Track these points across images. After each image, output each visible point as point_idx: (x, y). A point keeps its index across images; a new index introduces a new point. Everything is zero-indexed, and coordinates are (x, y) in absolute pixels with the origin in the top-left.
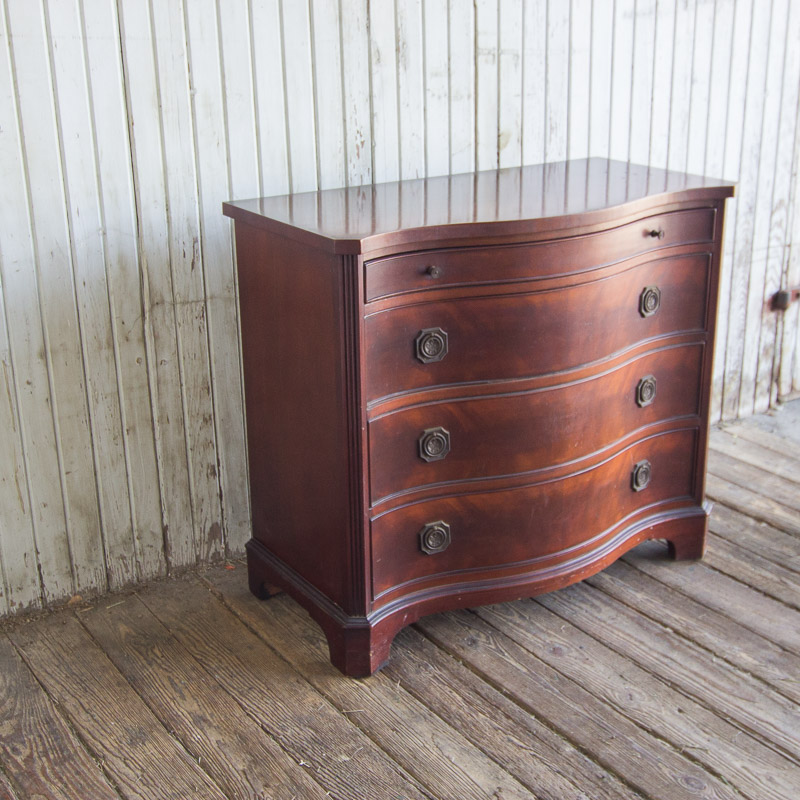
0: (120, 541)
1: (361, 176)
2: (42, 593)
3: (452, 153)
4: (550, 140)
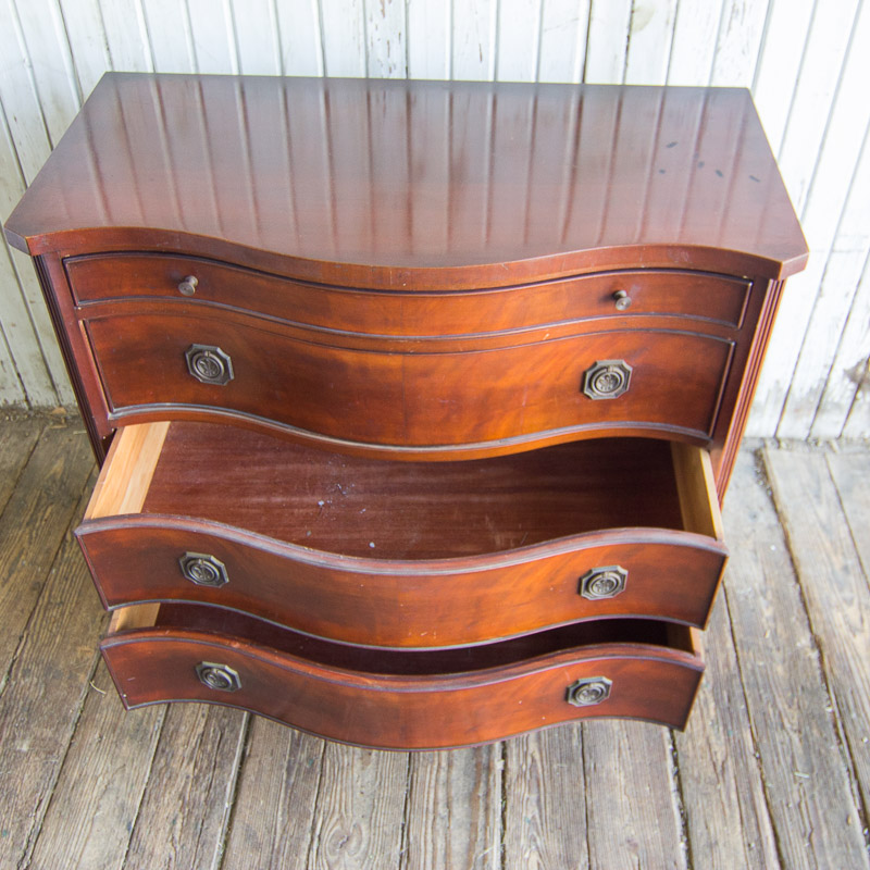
1: (388, 43)
2: (26, 397)
3: (545, 26)
4: (729, 28)
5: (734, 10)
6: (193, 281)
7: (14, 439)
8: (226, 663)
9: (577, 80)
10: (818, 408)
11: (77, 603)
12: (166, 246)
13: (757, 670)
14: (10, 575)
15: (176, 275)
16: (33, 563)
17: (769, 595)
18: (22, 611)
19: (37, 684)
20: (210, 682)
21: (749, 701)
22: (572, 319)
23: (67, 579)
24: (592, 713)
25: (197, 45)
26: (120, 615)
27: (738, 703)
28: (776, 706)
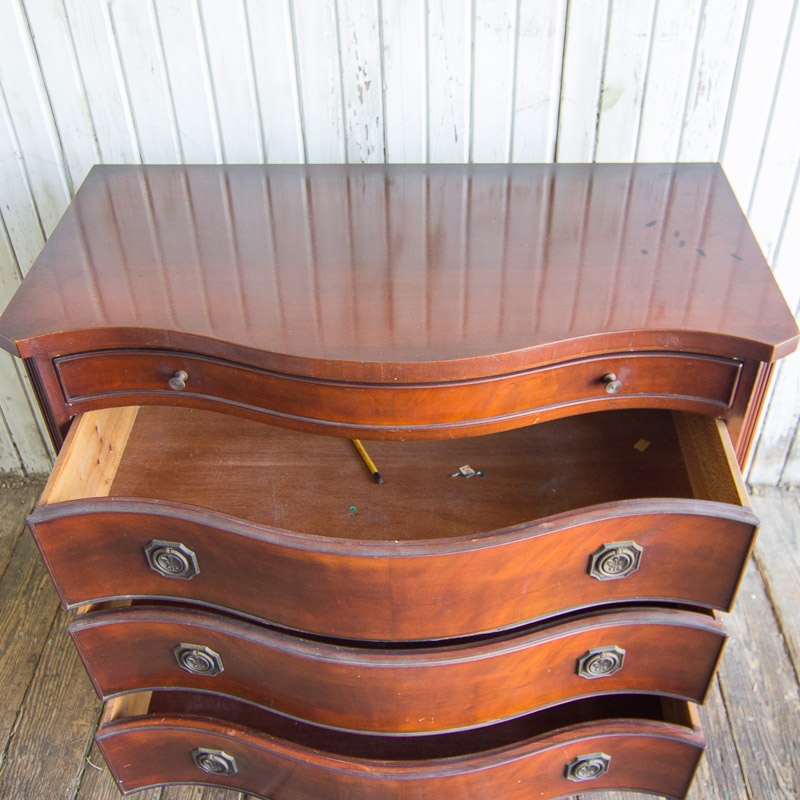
1: (366, 126)
2: (22, 465)
3: (517, 108)
4: (696, 104)
5: (700, 87)
6: (183, 375)
7: (10, 507)
8: (221, 749)
9: (549, 160)
10: (788, 455)
11: (73, 675)
12: (156, 343)
13: (748, 726)
14: (6, 648)
15: (166, 369)
16: (29, 633)
17: (754, 648)
18: (19, 685)
19: (34, 761)
20: (207, 768)
21: (743, 759)
22: (562, 402)
23: (63, 650)
24: (590, 787)
25: (181, 135)
26: (115, 704)
27: (732, 761)
28: (770, 765)
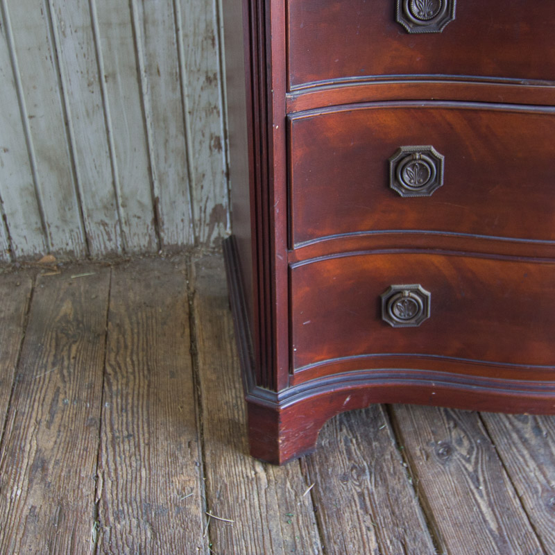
0: (100, 205)
7: (4, 290)
14: (53, 416)
16: (76, 400)
19: (138, 525)
